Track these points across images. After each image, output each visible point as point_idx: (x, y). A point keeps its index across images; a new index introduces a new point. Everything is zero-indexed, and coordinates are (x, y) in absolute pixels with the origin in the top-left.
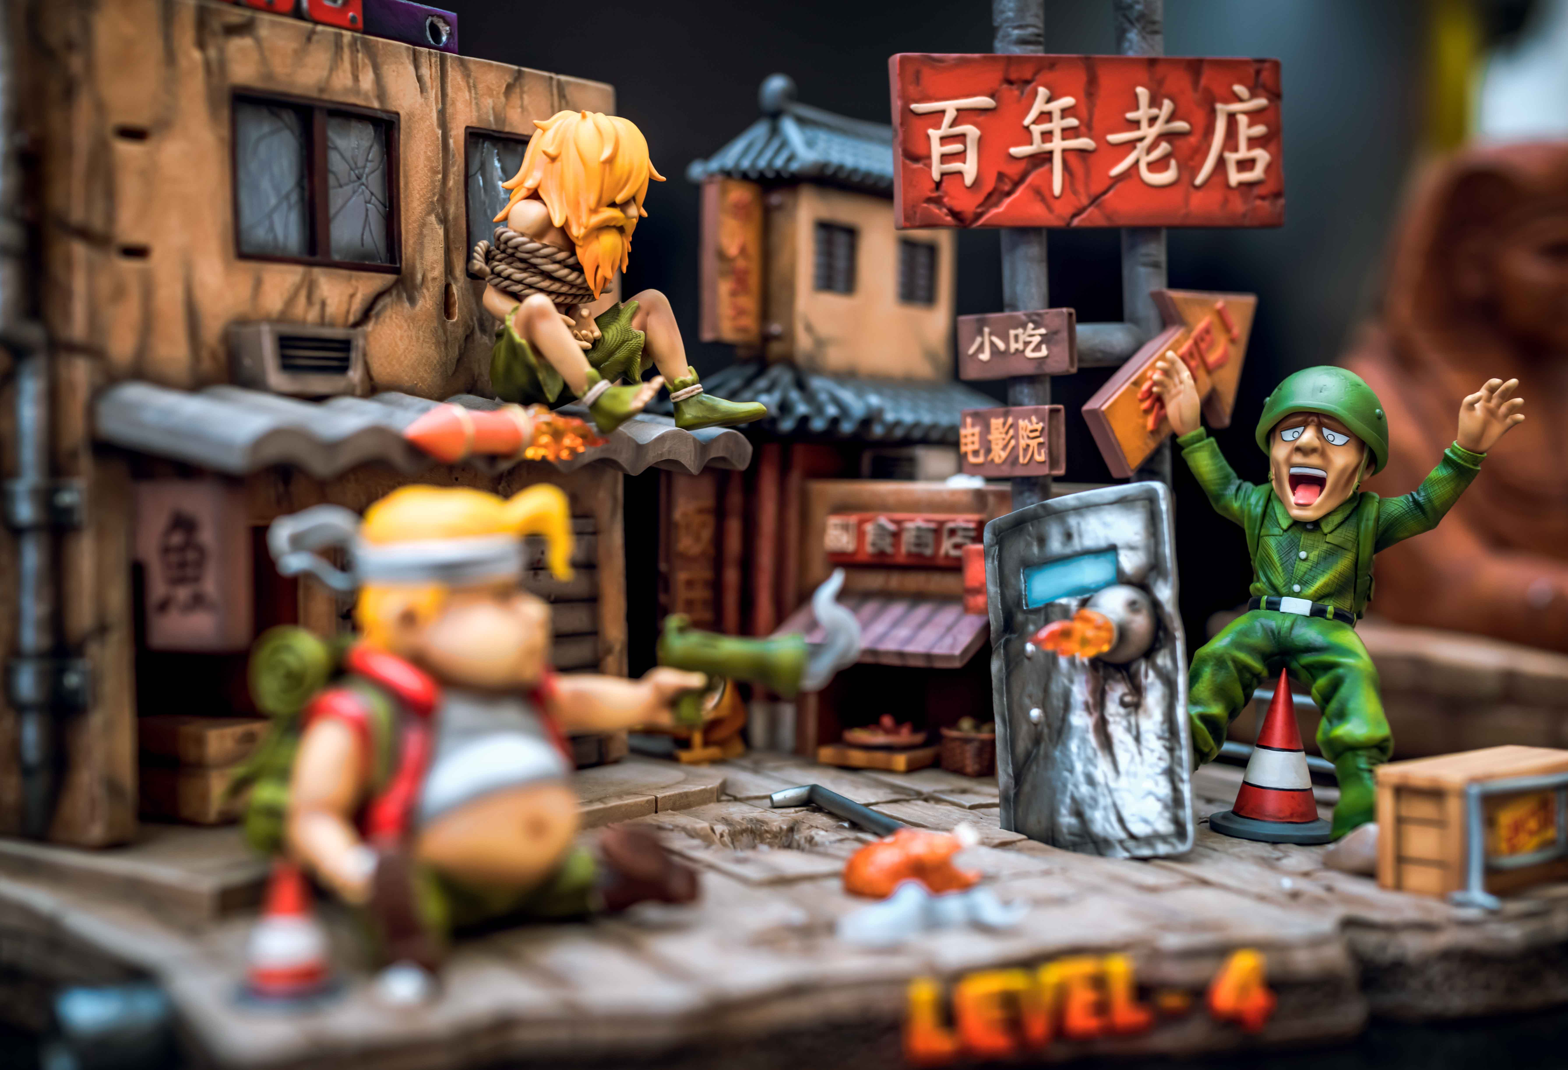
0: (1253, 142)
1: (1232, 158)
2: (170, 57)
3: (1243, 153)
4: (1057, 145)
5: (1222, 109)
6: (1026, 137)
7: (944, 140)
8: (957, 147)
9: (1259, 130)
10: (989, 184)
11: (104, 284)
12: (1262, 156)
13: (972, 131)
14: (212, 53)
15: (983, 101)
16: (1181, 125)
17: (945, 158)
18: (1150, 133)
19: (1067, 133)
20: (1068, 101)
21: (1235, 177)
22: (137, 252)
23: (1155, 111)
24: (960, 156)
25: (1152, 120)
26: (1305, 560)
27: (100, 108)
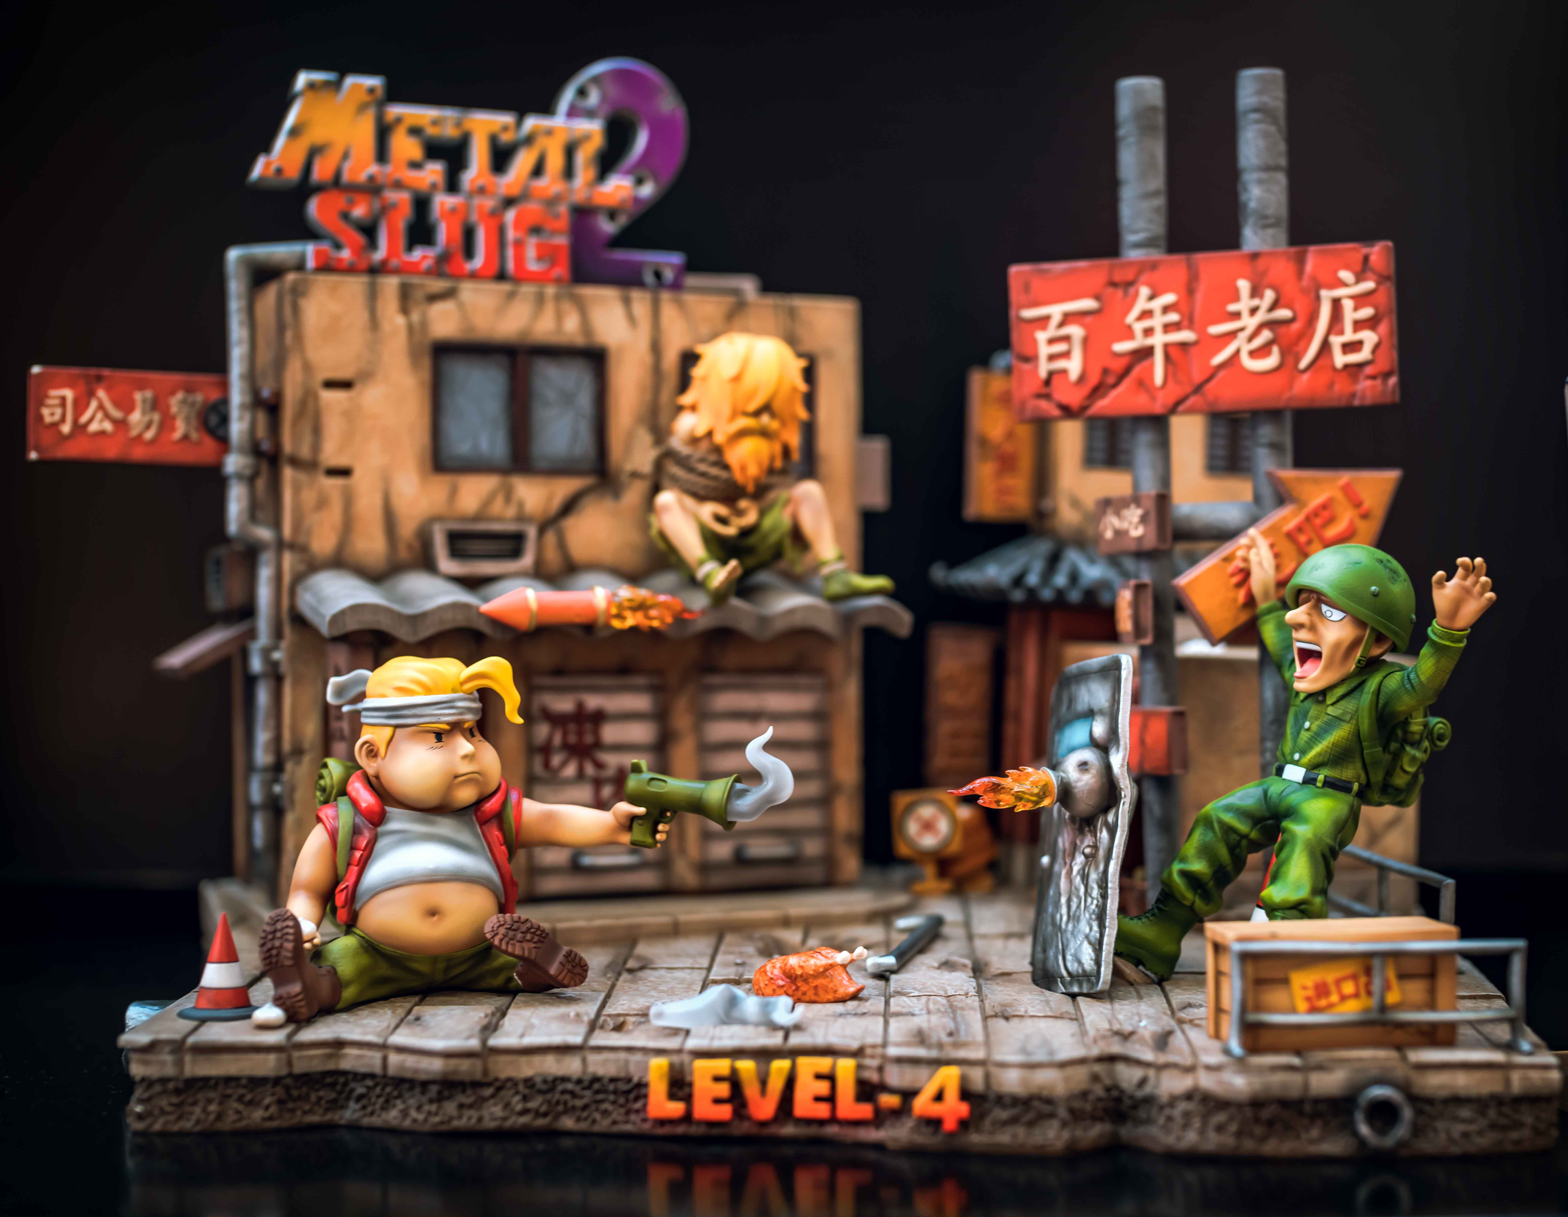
0: (1359, 325)
1: (1336, 341)
2: (374, 323)
3: (1349, 336)
4: (1158, 340)
5: (1326, 295)
6: (1129, 333)
7: (1052, 341)
8: (1061, 347)
9: (1367, 312)
10: (1094, 379)
11: (309, 497)
12: (1369, 338)
13: (1076, 331)
14: (415, 317)
15: (1088, 304)
16: (1284, 313)
17: (1052, 358)
18: (1250, 323)
19: (1168, 328)
20: (1169, 298)
21: (1340, 359)
22: (344, 472)
23: (1256, 302)
24: (1066, 355)
25: (1253, 311)
26: (1308, 730)
27: (307, 368)
